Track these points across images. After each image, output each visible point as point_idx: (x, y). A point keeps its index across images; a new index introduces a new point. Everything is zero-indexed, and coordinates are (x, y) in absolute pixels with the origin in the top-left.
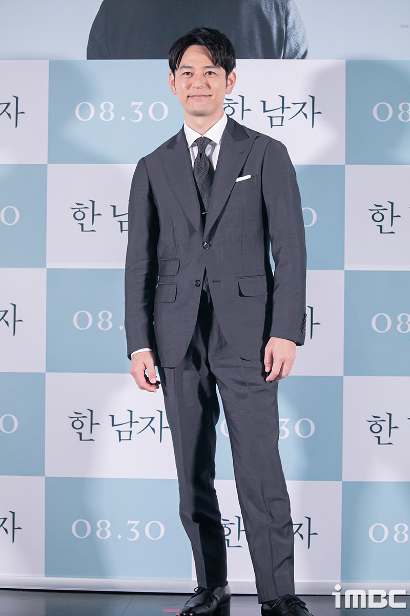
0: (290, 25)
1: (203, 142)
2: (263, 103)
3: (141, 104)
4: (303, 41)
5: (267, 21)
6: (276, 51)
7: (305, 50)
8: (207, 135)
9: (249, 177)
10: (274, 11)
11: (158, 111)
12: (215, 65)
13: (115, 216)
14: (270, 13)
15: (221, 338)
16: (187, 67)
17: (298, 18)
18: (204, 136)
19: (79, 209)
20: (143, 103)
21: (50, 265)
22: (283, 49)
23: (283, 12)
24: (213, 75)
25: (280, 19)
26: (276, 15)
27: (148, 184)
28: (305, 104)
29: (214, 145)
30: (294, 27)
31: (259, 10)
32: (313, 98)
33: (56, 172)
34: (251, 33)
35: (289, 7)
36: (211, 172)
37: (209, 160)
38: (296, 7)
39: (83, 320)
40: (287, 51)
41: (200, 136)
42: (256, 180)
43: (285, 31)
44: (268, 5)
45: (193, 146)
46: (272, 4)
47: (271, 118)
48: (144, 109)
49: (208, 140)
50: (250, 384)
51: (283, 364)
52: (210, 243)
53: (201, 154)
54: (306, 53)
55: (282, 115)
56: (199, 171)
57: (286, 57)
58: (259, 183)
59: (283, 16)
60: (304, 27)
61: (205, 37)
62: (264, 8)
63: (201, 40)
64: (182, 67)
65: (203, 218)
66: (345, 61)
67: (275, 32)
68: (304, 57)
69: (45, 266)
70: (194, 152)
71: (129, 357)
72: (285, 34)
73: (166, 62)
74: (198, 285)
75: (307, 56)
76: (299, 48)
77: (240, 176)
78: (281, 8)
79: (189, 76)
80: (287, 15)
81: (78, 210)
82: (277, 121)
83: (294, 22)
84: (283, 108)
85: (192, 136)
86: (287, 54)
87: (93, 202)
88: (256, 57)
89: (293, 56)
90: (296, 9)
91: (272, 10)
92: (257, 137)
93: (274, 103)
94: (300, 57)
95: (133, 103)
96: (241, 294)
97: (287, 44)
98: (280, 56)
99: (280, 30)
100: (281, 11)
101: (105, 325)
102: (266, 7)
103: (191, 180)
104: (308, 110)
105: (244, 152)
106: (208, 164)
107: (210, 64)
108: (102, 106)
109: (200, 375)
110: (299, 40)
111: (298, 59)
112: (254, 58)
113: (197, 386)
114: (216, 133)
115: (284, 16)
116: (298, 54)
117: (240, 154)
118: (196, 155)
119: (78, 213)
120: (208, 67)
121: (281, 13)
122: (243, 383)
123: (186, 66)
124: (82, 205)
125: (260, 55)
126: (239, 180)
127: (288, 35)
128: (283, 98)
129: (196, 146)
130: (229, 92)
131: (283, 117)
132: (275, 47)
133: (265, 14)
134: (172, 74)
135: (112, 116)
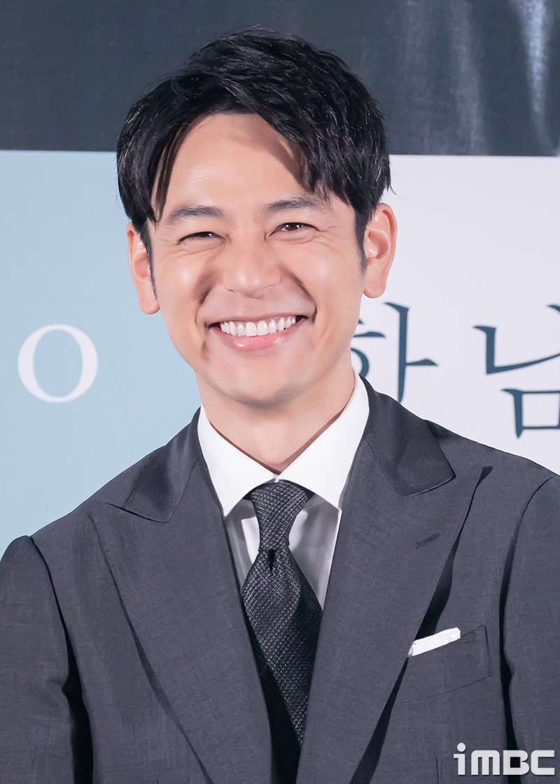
1: (277, 503)
2: (482, 336)
8: (292, 474)
9: (453, 634)
16: (195, 213)
18: (284, 476)
29: (321, 511)
41: (267, 476)
42: (482, 645)
45: (239, 513)
47: (516, 395)
49: (297, 494)
53: (273, 549)
64: (176, 214)
82: (539, 410)
105: (437, 536)
117: (419, 544)
118: (253, 553)
120: (283, 204)
123: (194, 206)
126: (421, 646)
134: (137, 237)
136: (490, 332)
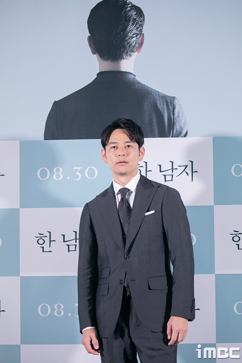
0: (176, 115)
3: (80, 168)
4: (185, 125)
5: (161, 113)
6: (167, 132)
7: (186, 131)
9: (154, 212)
10: (165, 106)
11: (91, 173)
12: (132, 140)
13: (64, 241)
14: (163, 107)
15: (137, 320)
16: (113, 143)
17: (181, 111)
18: (125, 187)
21: (22, 274)
22: (172, 131)
23: (171, 107)
24: (130, 148)
25: (170, 111)
26: (167, 109)
27: (89, 220)
28: (187, 166)
30: (178, 116)
31: (155, 106)
32: (192, 162)
33: (26, 214)
34: (151, 120)
35: (175, 104)
37: (128, 202)
38: (180, 103)
39: (44, 310)
40: (174, 132)
41: (122, 187)
43: (173, 119)
44: (162, 103)
45: (118, 194)
46: (164, 101)
48: (82, 172)
49: (127, 190)
50: (158, 349)
51: (178, 334)
52: (129, 255)
53: (123, 199)
54: (186, 133)
55: (172, 174)
56: (121, 210)
57: (174, 136)
58: (161, 215)
59: (171, 109)
60: (185, 116)
61: (125, 123)
63: (122, 125)
64: (110, 143)
66: (212, 138)
67: (166, 119)
68: (185, 136)
69: (19, 275)
70: (119, 198)
71: (81, 332)
72: (173, 121)
74: (121, 283)
75: (188, 135)
76: (182, 130)
77: (148, 211)
78: (170, 104)
79: (115, 149)
80: (174, 108)
81: (40, 238)
83: (179, 113)
84: (172, 169)
86: (174, 134)
87: (50, 233)
88: (154, 136)
89: (178, 135)
90: (180, 105)
92: (159, 187)
94: (183, 136)
95: (75, 168)
96: (149, 288)
97: (175, 127)
98: (170, 135)
99: (169, 119)
100: (170, 106)
101: (59, 313)
102: (160, 104)
104: (189, 170)
105: (150, 196)
107: (128, 140)
108: (55, 170)
109: (125, 344)
110: (182, 124)
111: (182, 137)
113: (122, 352)
114: (132, 185)
115: (172, 109)
116: (182, 134)
117: (147, 197)
118: (120, 200)
120: (127, 142)
121: (170, 107)
122: (153, 349)
123: (113, 142)
124: (43, 234)
125: (157, 135)
126: (147, 214)
127: (175, 121)
128: (172, 162)
129: (120, 194)
130: (141, 160)
131: (172, 175)
132: (167, 129)
133: (159, 108)
135: (62, 176)
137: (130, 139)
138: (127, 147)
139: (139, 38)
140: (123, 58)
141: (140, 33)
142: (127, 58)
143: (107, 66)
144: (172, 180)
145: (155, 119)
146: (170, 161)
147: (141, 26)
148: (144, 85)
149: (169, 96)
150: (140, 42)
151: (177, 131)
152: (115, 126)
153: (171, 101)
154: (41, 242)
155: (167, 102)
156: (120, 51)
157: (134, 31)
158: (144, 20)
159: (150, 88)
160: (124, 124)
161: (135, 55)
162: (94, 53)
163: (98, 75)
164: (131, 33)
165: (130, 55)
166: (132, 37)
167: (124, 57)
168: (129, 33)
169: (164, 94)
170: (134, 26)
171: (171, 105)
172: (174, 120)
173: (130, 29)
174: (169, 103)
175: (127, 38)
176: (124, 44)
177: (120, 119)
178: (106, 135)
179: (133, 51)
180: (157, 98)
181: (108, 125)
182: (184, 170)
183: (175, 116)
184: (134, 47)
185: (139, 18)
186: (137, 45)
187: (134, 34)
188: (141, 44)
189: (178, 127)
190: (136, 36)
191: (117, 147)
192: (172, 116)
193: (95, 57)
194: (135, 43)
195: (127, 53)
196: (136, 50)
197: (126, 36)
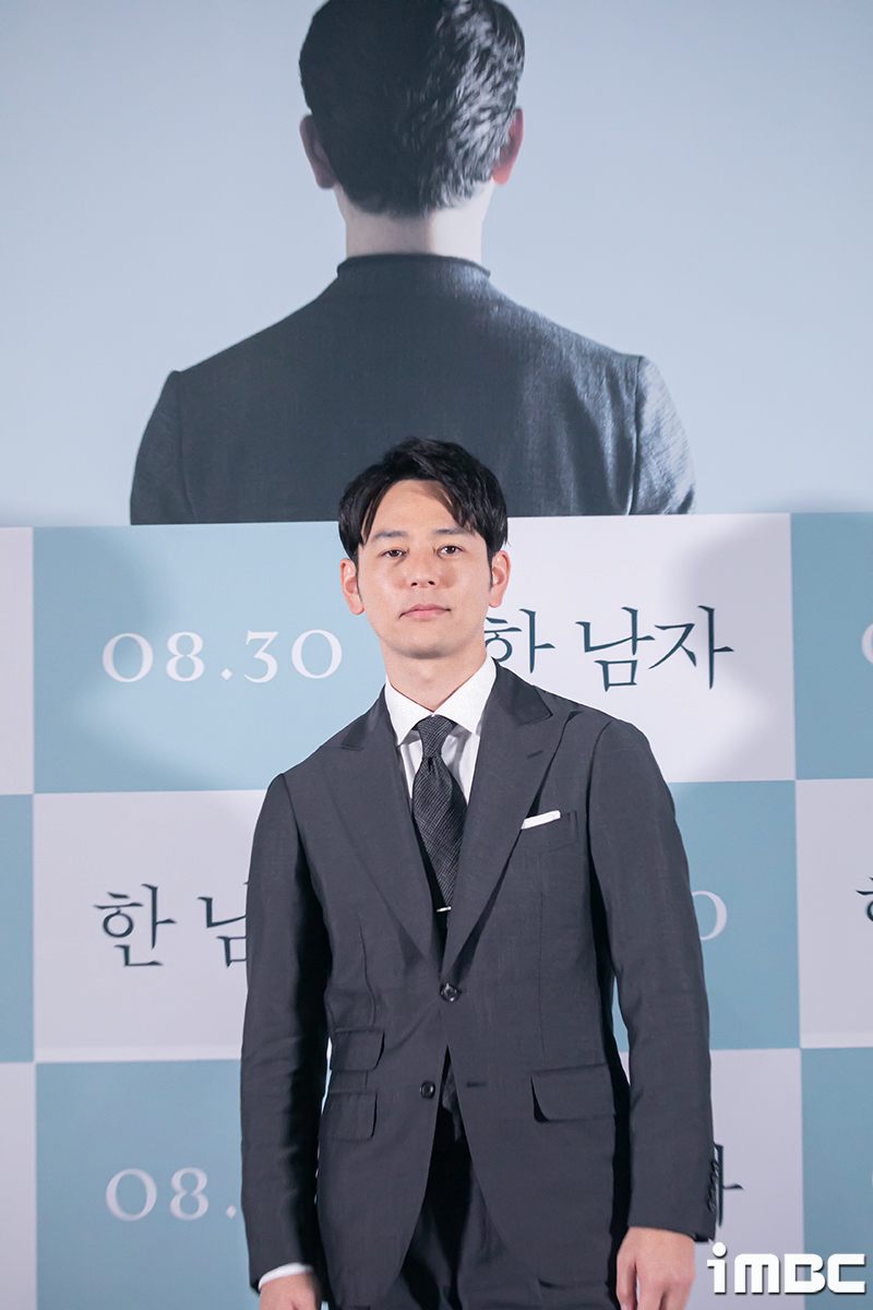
0: (647, 429)
1: (434, 730)
2: (582, 628)
3: (271, 636)
4: (681, 468)
5: (589, 419)
6: (613, 495)
7: (688, 490)
8: (445, 711)
9: (556, 815)
10: (605, 393)
11: (316, 654)
12: (462, 526)
13: (210, 924)
14: (596, 397)
15: (487, 1231)
16: (390, 535)
17: (667, 411)
18: (439, 712)
19: (118, 907)
20: (276, 633)
21: (43, 1054)
22: (631, 491)
23: (630, 396)
24: (457, 555)
25: (623, 412)
26: (613, 402)
27: (296, 843)
28: (689, 627)
29: (464, 736)
30: (657, 433)
31: (567, 391)
32: (711, 611)
33: (56, 816)
34: (549, 447)
35: (644, 384)
36: (457, 807)
37: (451, 774)
38: (663, 381)
39: (131, 1195)
40: (642, 494)
41: (428, 713)
42: (573, 822)
43: (634, 442)
44: (591, 379)
45: (409, 739)
46: (600, 374)
47: (605, 664)
48: (281, 650)
49: (447, 724)
51: (664, 1297)
52: (460, 986)
53: (432, 760)
54: (689, 499)
55: (633, 658)
56: (426, 804)
57: (639, 509)
58: (580, 825)
59: (629, 406)
60: (683, 433)
61: (435, 456)
62: (580, 387)
63: (424, 463)
64: (378, 536)
65: (440, 923)
66: (786, 517)
67: (609, 445)
68: (684, 508)
69: (30, 1058)
70: (413, 756)
71: (255, 1287)
72: (635, 451)
73: (332, 528)
74: (428, 1095)
75: (693, 506)
76: (673, 486)
77: (533, 812)
78: (624, 385)
79: (396, 560)
80: (640, 401)
81: (115, 911)
82: (619, 673)
83: (658, 421)
84: (635, 639)
85: (405, 715)
86: (640, 503)
87: (154, 890)
88: (564, 511)
89: (657, 506)
90: (662, 387)
91: (600, 389)
92: (572, 715)
93: (610, 628)
94: (675, 508)
95: (252, 635)
96: (539, 1117)
97: (642, 476)
98: (624, 507)
99: (623, 443)
100: (624, 392)
101: (190, 1204)
102: (586, 383)
103: (407, 825)
104: (697, 642)
105: (541, 752)
106: (450, 783)
108: (172, 643)
110: (672, 464)
111: (670, 513)
112: (558, 515)
114: (468, 705)
115: (633, 405)
116: (670, 501)
117: (529, 757)
118: (417, 763)
119: (115, 915)
120: (445, 533)
121: (625, 398)
123: (388, 532)
124: (126, 897)
125: (573, 505)
126: (529, 823)
127: (643, 454)
128: (634, 613)
129: (415, 739)
130: (497, 602)
131: (634, 663)
132: (611, 485)
133: (583, 402)
135: (199, 668)
136: (586, 626)
137: (456, 517)
138: (444, 551)
139: (504, 124)
140: (442, 203)
141: (508, 106)
142: (455, 201)
143: (379, 234)
144: (632, 683)
145: (565, 442)
146: (624, 608)
147: (512, 76)
148: (524, 310)
149: (620, 355)
150: (507, 139)
151: (651, 491)
152: (398, 467)
153: (626, 373)
154: (118, 925)
155: (612, 376)
156: (430, 175)
157: (485, 99)
158: (521, 53)
159: (545, 320)
160: (432, 458)
161: (486, 190)
162: (325, 183)
163: (341, 268)
164: (471, 105)
165: (468, 193)
166: (476, 122)
167: (446, 201)
168: (465, 106)
169: (602, 346)
170: (482, 78)
171: (627, 387)
172: (639, 447)
173: (468, 91)
174: (622, 383)
175: (457, 124)
176: (444, 149)
177: (415, 442)
178: (360, 504)
179: (477, 176)
180: (574, 359)
181: (370, 463)
182: (679, 644)
183: (642, 434)
184: (482, 159)
185: (504, 45)
186: (496, 154)
187: (482, 110)
188: (510, 150)
189: (656, 476)
190: (493, 117)
191: (404, 553)
192: (633, 431)
193: (332, 198)
194: (485, 145)
195: (457, 182)
196: (492, 173)
197: (453, 115)
